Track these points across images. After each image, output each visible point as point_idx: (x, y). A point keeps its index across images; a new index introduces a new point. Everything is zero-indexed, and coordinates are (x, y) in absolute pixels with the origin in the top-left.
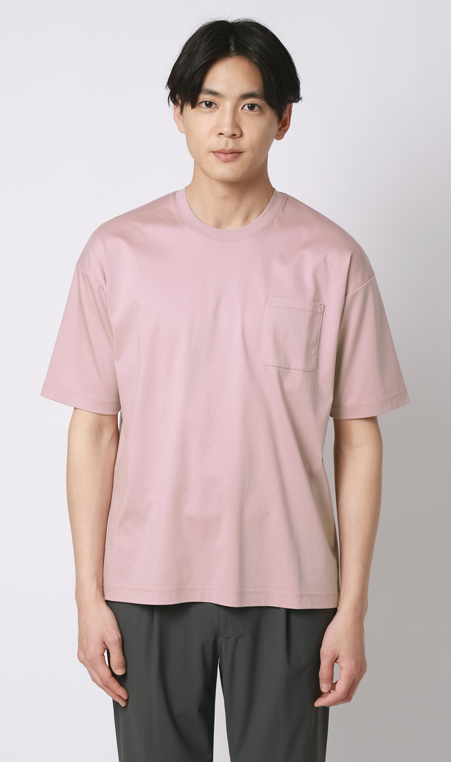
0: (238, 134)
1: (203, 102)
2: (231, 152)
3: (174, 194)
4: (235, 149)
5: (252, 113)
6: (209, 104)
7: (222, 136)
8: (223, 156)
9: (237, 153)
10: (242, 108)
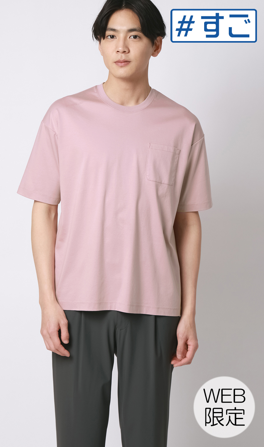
0: (127, 51)
1: (108, 36)
2: (124, 61)
3: (96, 87)
4: (126, 59)
5: (135, 40)
6: (113, 37)
7: (118, 53)
8: (120, 64)
9: (127, 62)
10: (129, 38)
